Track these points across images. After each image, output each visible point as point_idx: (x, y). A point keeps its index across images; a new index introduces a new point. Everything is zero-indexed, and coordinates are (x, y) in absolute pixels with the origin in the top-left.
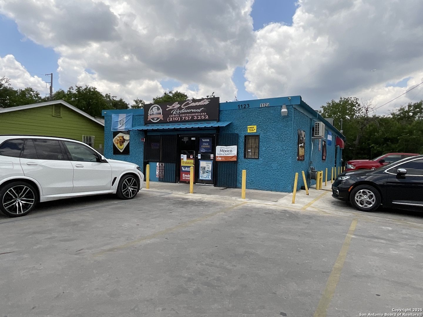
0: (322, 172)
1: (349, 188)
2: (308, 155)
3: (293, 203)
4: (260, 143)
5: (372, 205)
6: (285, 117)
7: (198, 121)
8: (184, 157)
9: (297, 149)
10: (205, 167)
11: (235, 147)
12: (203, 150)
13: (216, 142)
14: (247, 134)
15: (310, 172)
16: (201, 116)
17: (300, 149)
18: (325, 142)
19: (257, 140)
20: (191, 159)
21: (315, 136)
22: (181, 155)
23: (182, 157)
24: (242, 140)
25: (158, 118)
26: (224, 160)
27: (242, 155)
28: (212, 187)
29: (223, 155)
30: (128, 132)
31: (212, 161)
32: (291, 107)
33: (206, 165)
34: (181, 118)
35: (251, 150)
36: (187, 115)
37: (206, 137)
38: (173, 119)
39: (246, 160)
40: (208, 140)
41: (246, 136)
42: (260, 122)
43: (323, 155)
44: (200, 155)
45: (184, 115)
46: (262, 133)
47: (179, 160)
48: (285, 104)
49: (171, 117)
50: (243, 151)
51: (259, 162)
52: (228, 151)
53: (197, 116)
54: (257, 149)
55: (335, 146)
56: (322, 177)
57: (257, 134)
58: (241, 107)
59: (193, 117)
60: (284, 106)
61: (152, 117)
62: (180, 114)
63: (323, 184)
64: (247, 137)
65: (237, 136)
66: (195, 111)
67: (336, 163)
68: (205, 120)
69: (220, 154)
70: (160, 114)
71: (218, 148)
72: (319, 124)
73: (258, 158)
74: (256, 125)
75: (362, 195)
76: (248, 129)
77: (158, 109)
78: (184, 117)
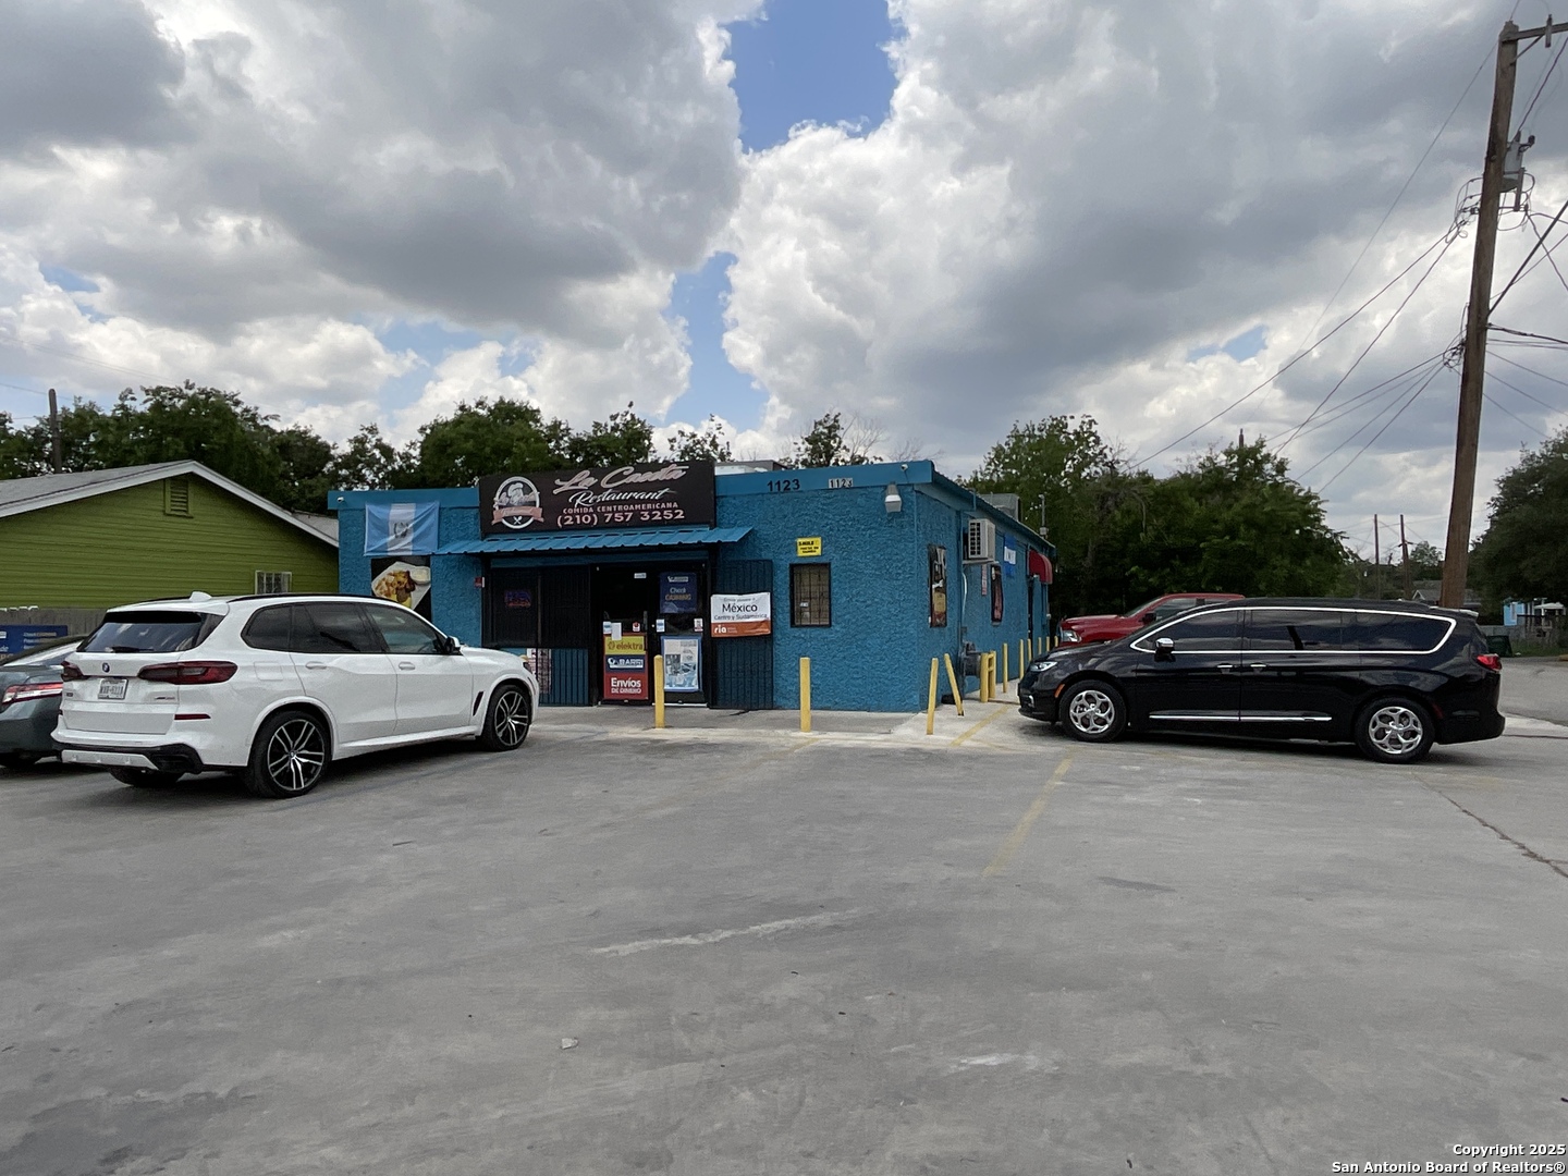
0: (993, 655)
1: (1055, 691)
2: (955, 611)
3: (930, 733)
4: (834, 584)
5: (1107, 726)
6: (894, 515)
7: (652, 524)
8: (613, 630)
9: (928, 598)
10: (679, 656)
11: (767, 596)
12: (673, 608)
13: (709, 584)
14: (796, 562)
15: (963, 655)
16: (662, 511)
17: (935, 595)
18: (997, 568)
19: (825, 578)
20: (636, 634)
21: (970, 556)
22: (605, 623)
23: (606, 631)
24: (782, 578)
25: (526, 518)
26: (734, 632)
27: (784, 618)
28: (703, 710)
29: (731, 621)
30: (425, 561)
31: (700, 638)
32: (910, 489)
33: (684, 650)
34: (602, 516)
35: (810, 605)
36: (620, 507)
37: (678, 568)
38: (575, 520)
39: (797, 632)
40: (686, 579)
41: (792, 567)
42: (831, 530)
43: (994, 608)
44: (663, 621)
45: (610, 509)
46: (837, 557)
47: (599, 638)
48: (894, 483)
49: (568, 514)
50: (788, 609)
51: (832, 636)
52: (746, 608)
53: (650, 511)
54: (826, 602)
55: (1028, 577)
56: (994, 668)
57: (824, 560)
58: (775, 488)
59: (637, 514)
60: (892, 487)
61: (507, 512)
62: (595, 505)
63: (998, 688)
64: (796, 569)
65: (769, 565)
66: (643, 496)
67: (1031, 628)
68: (674, 523)
69: (725, 617)
70: (534, 503)
71: (717, 602)
72: (979, 524)
73: (830, 625)
74: (818, 536)
75: (1086, 704)
76: (799, 547)
77: (527, 490)
78: (610, 515)
